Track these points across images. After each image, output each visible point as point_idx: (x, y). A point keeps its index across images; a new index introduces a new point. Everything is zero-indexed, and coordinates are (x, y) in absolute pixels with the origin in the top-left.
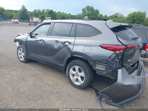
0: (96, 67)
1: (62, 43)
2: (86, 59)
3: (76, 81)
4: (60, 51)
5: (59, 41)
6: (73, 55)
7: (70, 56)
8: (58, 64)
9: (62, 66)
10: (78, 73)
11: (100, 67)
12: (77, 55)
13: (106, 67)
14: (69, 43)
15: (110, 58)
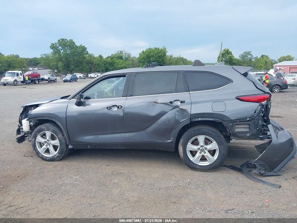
0: (235, 129)
2: (219, 121)
3: (200, 161)
5: (158, 102)
6: (194, 119)
7: (189, 122)
9: (169, 142)
10: (203, 146)
11: (241, 128)
12: (200, 117)
13: (250, 126)
14: (181, 102)
15: (255, 112)
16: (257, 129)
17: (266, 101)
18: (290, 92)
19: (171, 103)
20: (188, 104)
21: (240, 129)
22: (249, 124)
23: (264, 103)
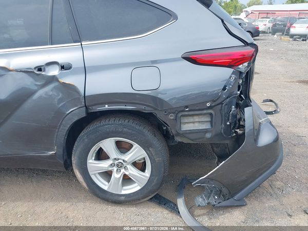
0: (182, 126)
1: (27, 72)
2: (148, 110)
3: (122, 186)
4: (28, 105)
5: (11, 67)
6: (94, 107)
7: (83, 115)
8: (32, 154)
9: (52, 155)
10: (119, 157)
11: (193, 122)
12: (108, 103)
13: (212, 118)
14: (63, 67)
15: (224, 89)
16: (226, 124)
17: (246, 64)
18: (261, 40)
19: (40, 69)
20: (77, 71)
21: (191, 125)
22: (211, 114)
23: (243, 67)
